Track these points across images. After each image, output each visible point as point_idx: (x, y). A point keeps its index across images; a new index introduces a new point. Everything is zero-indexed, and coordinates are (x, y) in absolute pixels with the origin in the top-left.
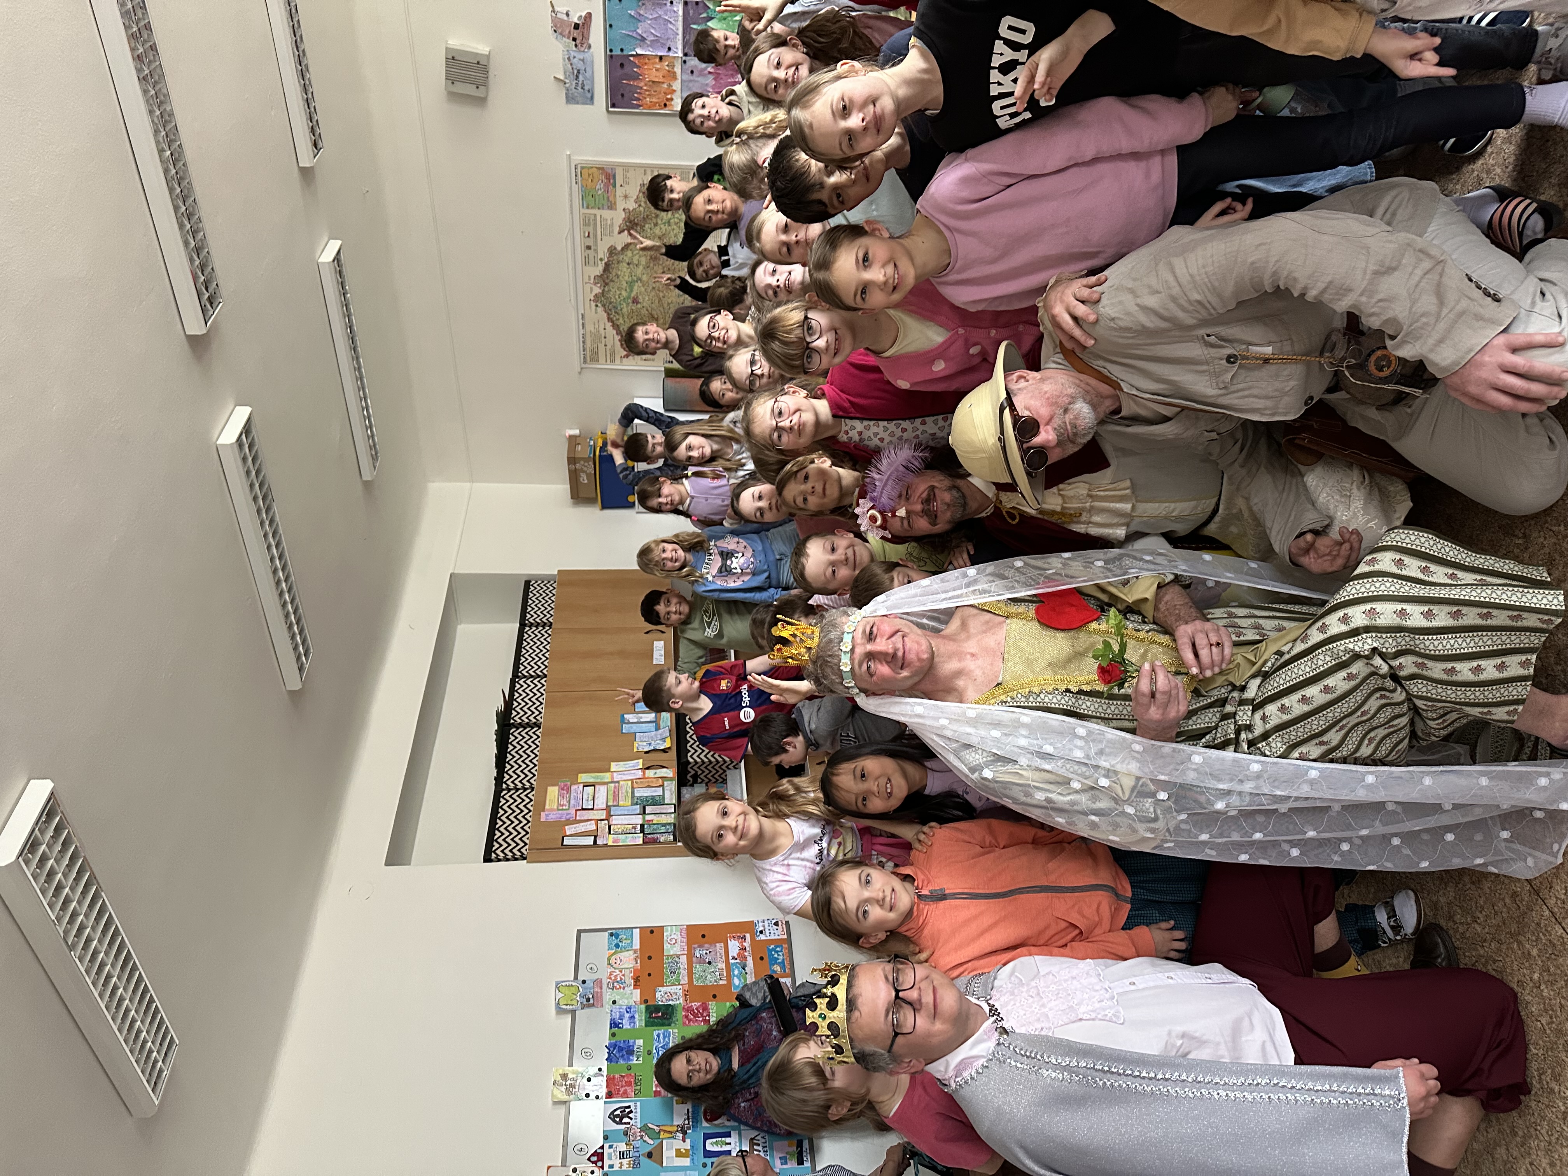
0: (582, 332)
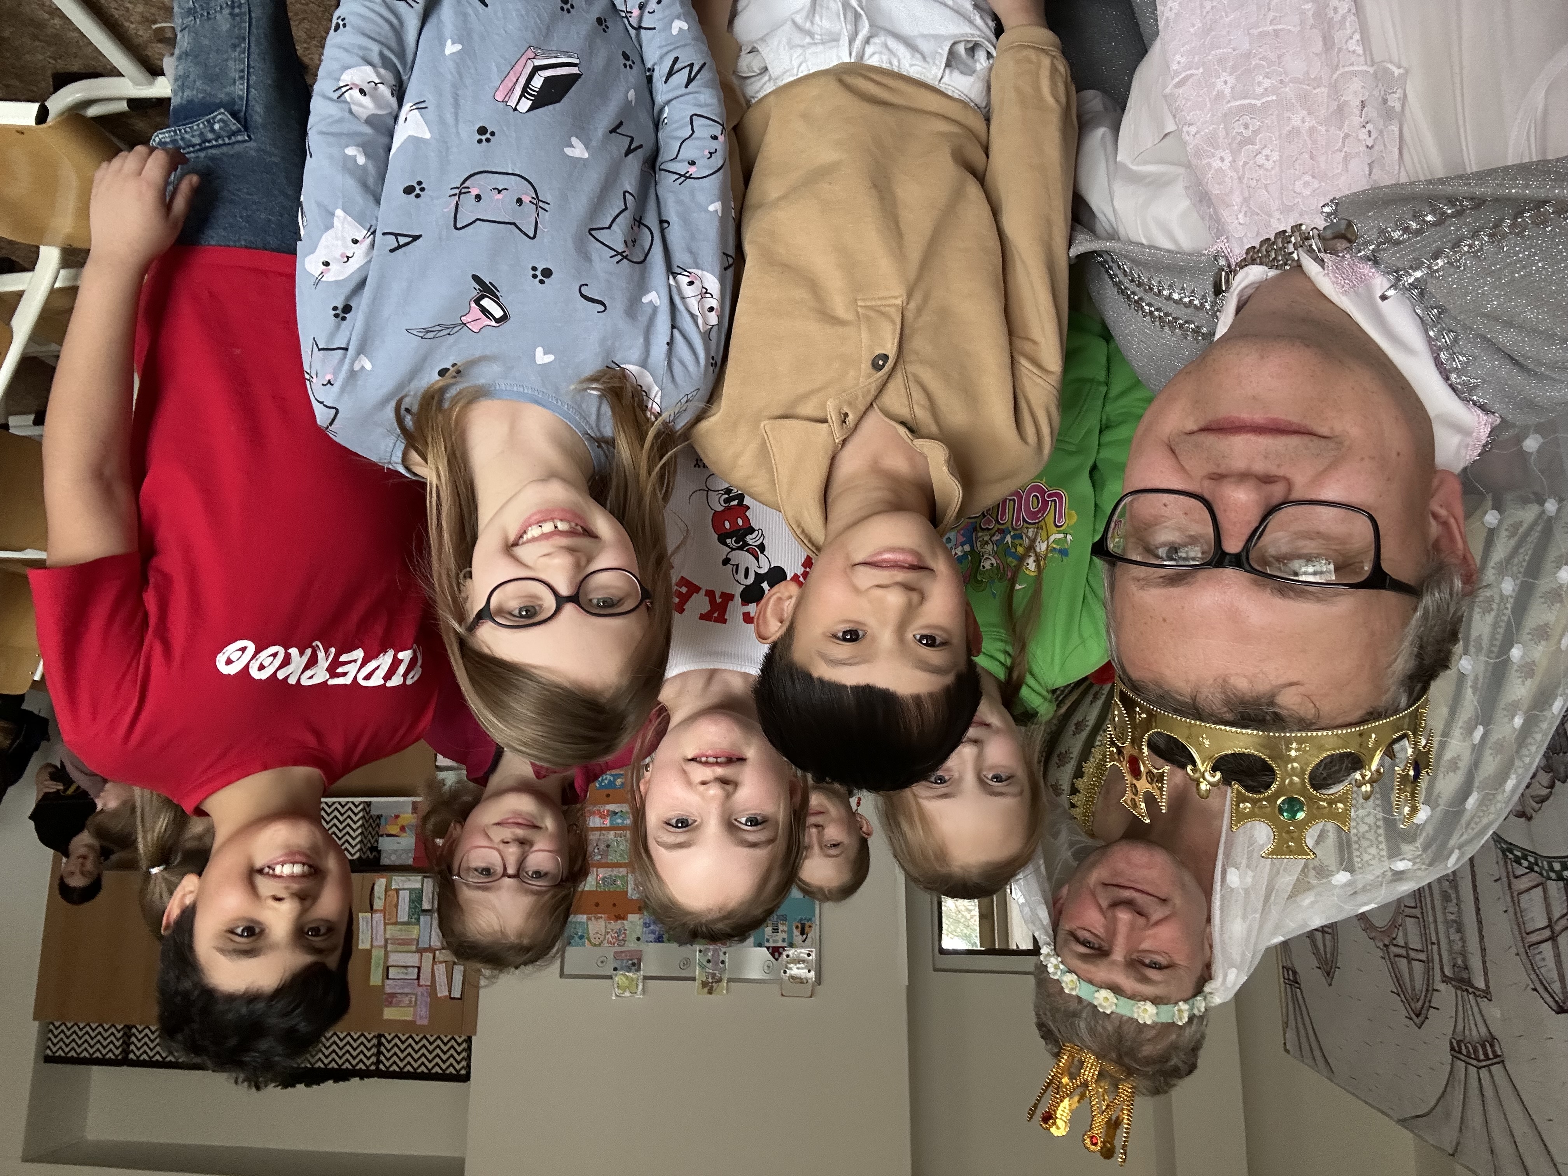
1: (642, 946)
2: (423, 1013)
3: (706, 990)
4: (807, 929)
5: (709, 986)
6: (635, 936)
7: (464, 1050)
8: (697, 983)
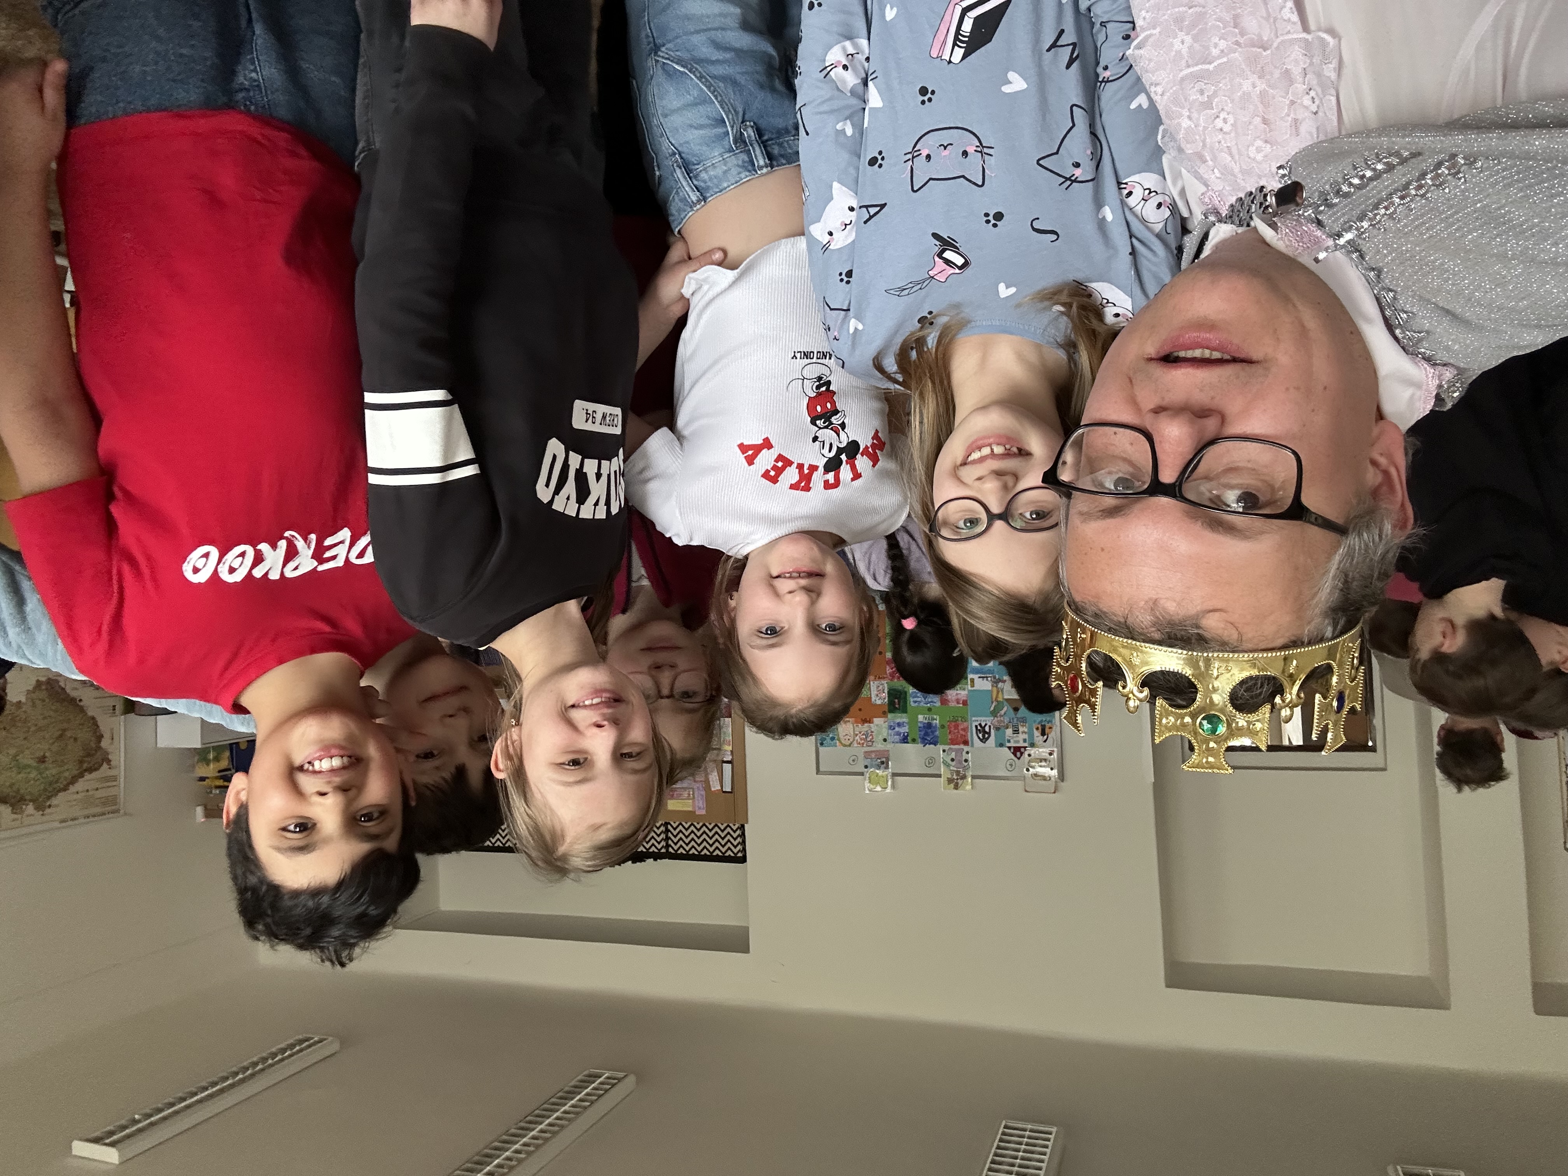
0: (82, 820)
1: (889, 746)
2: (701, 805)
3: (952, 785)
4: (1047, 730)
5: (955, 782)
6: (881, 738)
7: (739, 836)
8: (942, 780)
